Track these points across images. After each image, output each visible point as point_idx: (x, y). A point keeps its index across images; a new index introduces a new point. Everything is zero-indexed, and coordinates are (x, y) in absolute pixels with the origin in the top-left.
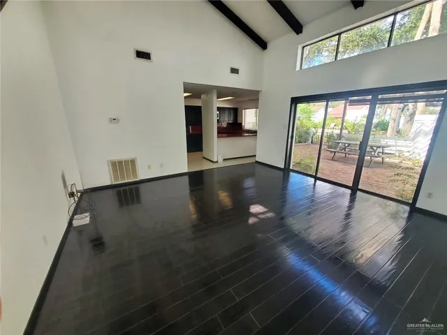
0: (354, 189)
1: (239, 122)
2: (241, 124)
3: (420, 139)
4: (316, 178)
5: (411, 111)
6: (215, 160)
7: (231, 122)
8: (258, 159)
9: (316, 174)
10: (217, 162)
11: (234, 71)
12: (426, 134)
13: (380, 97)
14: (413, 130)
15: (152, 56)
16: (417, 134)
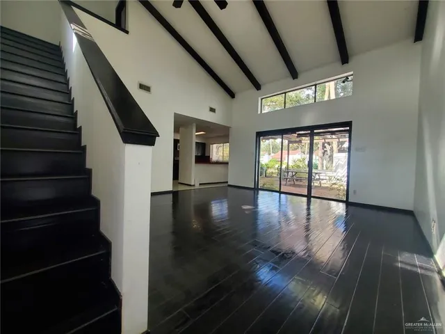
0: (309, 196)
1: (207, 155)
2: (209, 156)
3: (339, 170)
4: (280, 192)
5: (329, 154)
6: (192, 184)
7: (199, 154)
8: (229, 183)
9: (280, 189)
10: (194, 185)
11: (212, 110)
12: (343, 167)
13: (315, 131)
14: (334, 164)
15: (152, 90)
16: (337, 167)
